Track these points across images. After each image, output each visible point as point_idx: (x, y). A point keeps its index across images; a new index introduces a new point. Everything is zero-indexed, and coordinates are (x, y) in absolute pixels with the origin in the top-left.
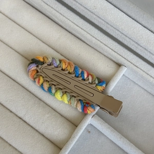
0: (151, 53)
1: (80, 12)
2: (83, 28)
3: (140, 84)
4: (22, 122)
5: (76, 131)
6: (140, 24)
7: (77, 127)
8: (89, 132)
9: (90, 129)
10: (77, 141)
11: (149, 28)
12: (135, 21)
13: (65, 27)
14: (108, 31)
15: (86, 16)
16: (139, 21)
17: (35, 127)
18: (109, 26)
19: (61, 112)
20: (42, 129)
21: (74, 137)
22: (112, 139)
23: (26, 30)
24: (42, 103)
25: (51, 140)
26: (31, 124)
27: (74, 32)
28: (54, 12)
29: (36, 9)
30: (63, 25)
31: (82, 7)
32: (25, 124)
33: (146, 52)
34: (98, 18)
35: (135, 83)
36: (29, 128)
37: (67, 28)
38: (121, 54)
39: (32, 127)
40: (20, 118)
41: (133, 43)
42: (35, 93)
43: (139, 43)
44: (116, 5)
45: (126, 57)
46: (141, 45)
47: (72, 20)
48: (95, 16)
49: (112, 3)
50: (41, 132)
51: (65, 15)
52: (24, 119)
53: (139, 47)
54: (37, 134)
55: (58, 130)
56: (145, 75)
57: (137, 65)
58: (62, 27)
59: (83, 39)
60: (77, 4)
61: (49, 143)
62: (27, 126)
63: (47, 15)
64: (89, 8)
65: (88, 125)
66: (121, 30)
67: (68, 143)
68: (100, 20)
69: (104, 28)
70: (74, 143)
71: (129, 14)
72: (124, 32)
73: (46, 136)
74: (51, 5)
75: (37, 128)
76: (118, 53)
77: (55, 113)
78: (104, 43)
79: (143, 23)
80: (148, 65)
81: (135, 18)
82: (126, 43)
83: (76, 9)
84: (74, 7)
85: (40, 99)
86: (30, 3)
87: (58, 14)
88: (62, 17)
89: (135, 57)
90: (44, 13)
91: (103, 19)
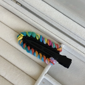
0: (78, 36)
1: (36, 13)
2: (38, 23)
3: (72, 53)
4: (4, 79)
6: (71, 19)
7: (36, 81)
8: (44, 83)
9: (44, 81)
11: (77, 21)
12: (68, 18)
13: (27, 22)
14: (53, 24)
15: (40, 16)
16: (70, 18)
17: (11, 82)
18: (53, 21)
19: (27, 73)
20: (15, 83)
23: (5, 25)
24: (15, 68)
26: (9, 81)
27: (33, 25)
28: (21, 13)
29: (11, 12)
30: (26, 21)
31: (37, 11)
32: (5, 81)
33: (75, 36)
34: (46, 17)
35: (69, 53)
38: (61, 37)
39: (10, 82)
40: (3, 77)
41: (68, 31)
42: (11, 62)
43: (71, 31)
44: (57, 9)
45: (63, 39)
46: (72, 32)
47: (31, 18)
48: (44, 16)
49: (55, 7)
51: (27, 15)
52: (5, 77)
53: (71, 33)
55: (25, 84)
56: (75, 49)
57: (70, 43)
58: (26, 22)
59: (38, 29)
60: (34, 9)
62: (7, 82)
63: (17, 15)
64: (41, 11)
66: (60, 24)
68: (48, 18)
69: (50, 22)
71: (65, 13)
72: (62, 25)
74: (19, 10)
76: (59, 36)
77: (23, 73)
78: (51, 31)
79: (73, 19)
80: (76, 43)
81: (68, 16)
82: (63, 31)
83: (33, 11)
84: (32, 10)
85: (14, 65)
87: (23, 15)
88: (25, 16)
89: (69, 38)
90: (15, 14)
91: (50, 17)
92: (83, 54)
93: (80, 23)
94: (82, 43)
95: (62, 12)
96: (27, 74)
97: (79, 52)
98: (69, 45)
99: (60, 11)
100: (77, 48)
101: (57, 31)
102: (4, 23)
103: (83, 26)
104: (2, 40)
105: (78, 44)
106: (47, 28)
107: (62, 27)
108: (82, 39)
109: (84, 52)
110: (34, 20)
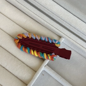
0: (78, 30)
1: (37, 7)
2: (39, 16)
3: (72, 47)
4: (5, 70)
5: (35, 75)
6: (72, 14)
7: (36, 72)
8: (43, 75)
9: (44, 73)
10: (36, 80)
11: (77, 16)
12: (69, 12)
13: (29, 15)
14: (54, 18)
15: (41, 9)
16: (71, 12)
18: (54, 15)
19: (27, 64)
20: (16, 74)
21: (34, 78)
22: (56, 79)
23: (7, 17)
24: (16, 59)
25: (21, 80)
26: (10, 71)
27: (34, 18)
28: (23, 7)
29: (13, 5)
30: (28, 14)
31: (39, 4)
32: (6, 71)
33: (75, 29)
34: (47, 10)
35: (69, 47)
36: (9, 73)
37: (30, 16)
38: (61, 31)
39: (10, 72)
40: (4, 68)
41: (68, 24)
42: (12, 53)
43: (71, 24)
44: (58, 3)
45: (64, 32)
47: (33, 12)
48: (46, 9)
49: (56, 1)
50: (15, 75)
51: (29, 8)
52: (6, 68)
53: (71, 27)
54: (13, 76)
55: (26, 74)
56: (74, 43)
57: (70, 37)
58: (28, 15)
59: (39, 22)
60: (36, 2)
61: (20, 82)
62: (8, 72)
63: (19, 8)
64: (42, 5)
65: (43, 71)
66: (60, 17)
67: (31, 81)
68: (49, 11)
69: (51, 16)
70: (34, 81)
71: (65, 8)
72: (62, 18)
73: (19, 78)
74: (21, 3)
75: (13, 73)
76: (59, 30)
77: (24, 64)
78: (52, 24)
79: (73, 13)
81: (69, 10)
82: (63, 24)
83: (35, 5)
84: (34, 4)
85: (15, 57)
86: (9, 2)
87: (25, 8)
88: (27, 10)
89: (69, 32)
90: (17, 7)
91: (51, 11)
92: (82, 47)
93: (80, 18)
94: (81, 37)
95: (63, 6)
96: (27, 66)
97: (78, 45)
98: (69, 38)
99: (61, 5)
100: (77, 41)
101: (58, 25)
102: (6, 15)
103: (83, 20)
104: (4, 32)
105: (77, 38)
106: (48, 22)
107: (63, 21)
108: (81, 33)
109: (83, 46)
110: (35, 13)
